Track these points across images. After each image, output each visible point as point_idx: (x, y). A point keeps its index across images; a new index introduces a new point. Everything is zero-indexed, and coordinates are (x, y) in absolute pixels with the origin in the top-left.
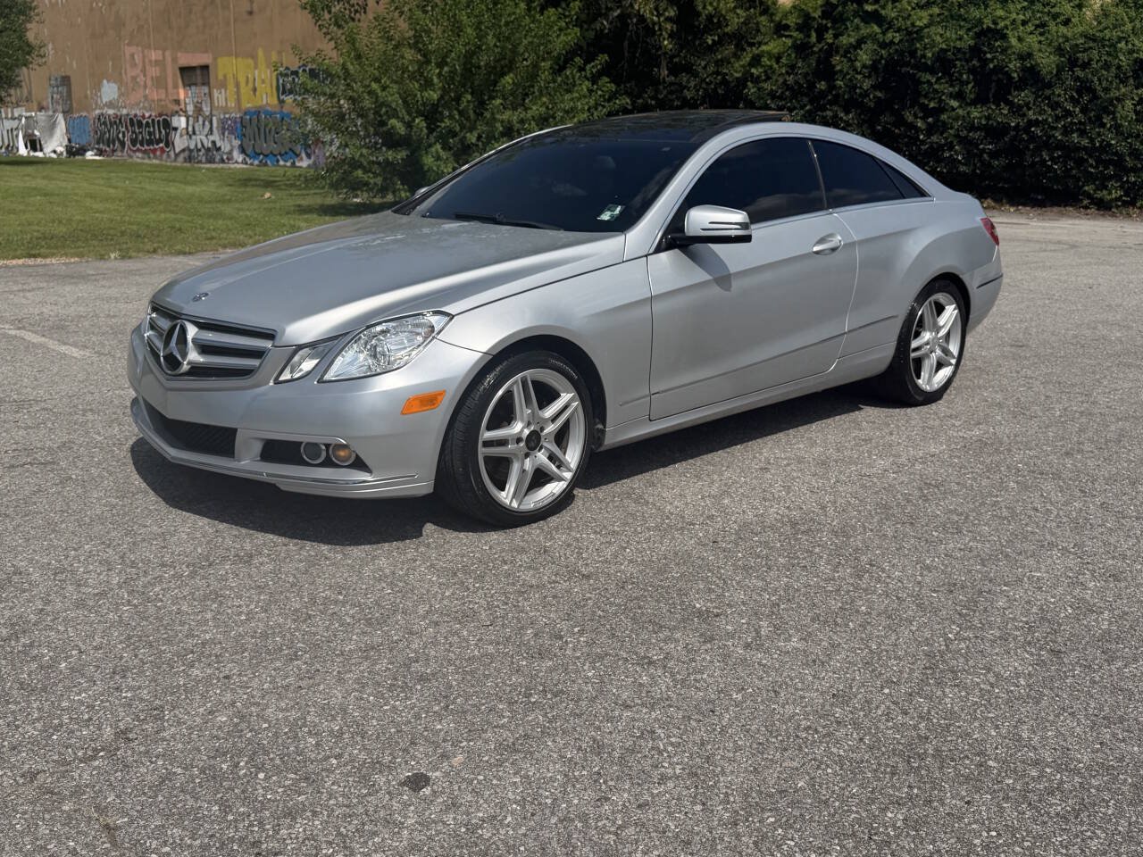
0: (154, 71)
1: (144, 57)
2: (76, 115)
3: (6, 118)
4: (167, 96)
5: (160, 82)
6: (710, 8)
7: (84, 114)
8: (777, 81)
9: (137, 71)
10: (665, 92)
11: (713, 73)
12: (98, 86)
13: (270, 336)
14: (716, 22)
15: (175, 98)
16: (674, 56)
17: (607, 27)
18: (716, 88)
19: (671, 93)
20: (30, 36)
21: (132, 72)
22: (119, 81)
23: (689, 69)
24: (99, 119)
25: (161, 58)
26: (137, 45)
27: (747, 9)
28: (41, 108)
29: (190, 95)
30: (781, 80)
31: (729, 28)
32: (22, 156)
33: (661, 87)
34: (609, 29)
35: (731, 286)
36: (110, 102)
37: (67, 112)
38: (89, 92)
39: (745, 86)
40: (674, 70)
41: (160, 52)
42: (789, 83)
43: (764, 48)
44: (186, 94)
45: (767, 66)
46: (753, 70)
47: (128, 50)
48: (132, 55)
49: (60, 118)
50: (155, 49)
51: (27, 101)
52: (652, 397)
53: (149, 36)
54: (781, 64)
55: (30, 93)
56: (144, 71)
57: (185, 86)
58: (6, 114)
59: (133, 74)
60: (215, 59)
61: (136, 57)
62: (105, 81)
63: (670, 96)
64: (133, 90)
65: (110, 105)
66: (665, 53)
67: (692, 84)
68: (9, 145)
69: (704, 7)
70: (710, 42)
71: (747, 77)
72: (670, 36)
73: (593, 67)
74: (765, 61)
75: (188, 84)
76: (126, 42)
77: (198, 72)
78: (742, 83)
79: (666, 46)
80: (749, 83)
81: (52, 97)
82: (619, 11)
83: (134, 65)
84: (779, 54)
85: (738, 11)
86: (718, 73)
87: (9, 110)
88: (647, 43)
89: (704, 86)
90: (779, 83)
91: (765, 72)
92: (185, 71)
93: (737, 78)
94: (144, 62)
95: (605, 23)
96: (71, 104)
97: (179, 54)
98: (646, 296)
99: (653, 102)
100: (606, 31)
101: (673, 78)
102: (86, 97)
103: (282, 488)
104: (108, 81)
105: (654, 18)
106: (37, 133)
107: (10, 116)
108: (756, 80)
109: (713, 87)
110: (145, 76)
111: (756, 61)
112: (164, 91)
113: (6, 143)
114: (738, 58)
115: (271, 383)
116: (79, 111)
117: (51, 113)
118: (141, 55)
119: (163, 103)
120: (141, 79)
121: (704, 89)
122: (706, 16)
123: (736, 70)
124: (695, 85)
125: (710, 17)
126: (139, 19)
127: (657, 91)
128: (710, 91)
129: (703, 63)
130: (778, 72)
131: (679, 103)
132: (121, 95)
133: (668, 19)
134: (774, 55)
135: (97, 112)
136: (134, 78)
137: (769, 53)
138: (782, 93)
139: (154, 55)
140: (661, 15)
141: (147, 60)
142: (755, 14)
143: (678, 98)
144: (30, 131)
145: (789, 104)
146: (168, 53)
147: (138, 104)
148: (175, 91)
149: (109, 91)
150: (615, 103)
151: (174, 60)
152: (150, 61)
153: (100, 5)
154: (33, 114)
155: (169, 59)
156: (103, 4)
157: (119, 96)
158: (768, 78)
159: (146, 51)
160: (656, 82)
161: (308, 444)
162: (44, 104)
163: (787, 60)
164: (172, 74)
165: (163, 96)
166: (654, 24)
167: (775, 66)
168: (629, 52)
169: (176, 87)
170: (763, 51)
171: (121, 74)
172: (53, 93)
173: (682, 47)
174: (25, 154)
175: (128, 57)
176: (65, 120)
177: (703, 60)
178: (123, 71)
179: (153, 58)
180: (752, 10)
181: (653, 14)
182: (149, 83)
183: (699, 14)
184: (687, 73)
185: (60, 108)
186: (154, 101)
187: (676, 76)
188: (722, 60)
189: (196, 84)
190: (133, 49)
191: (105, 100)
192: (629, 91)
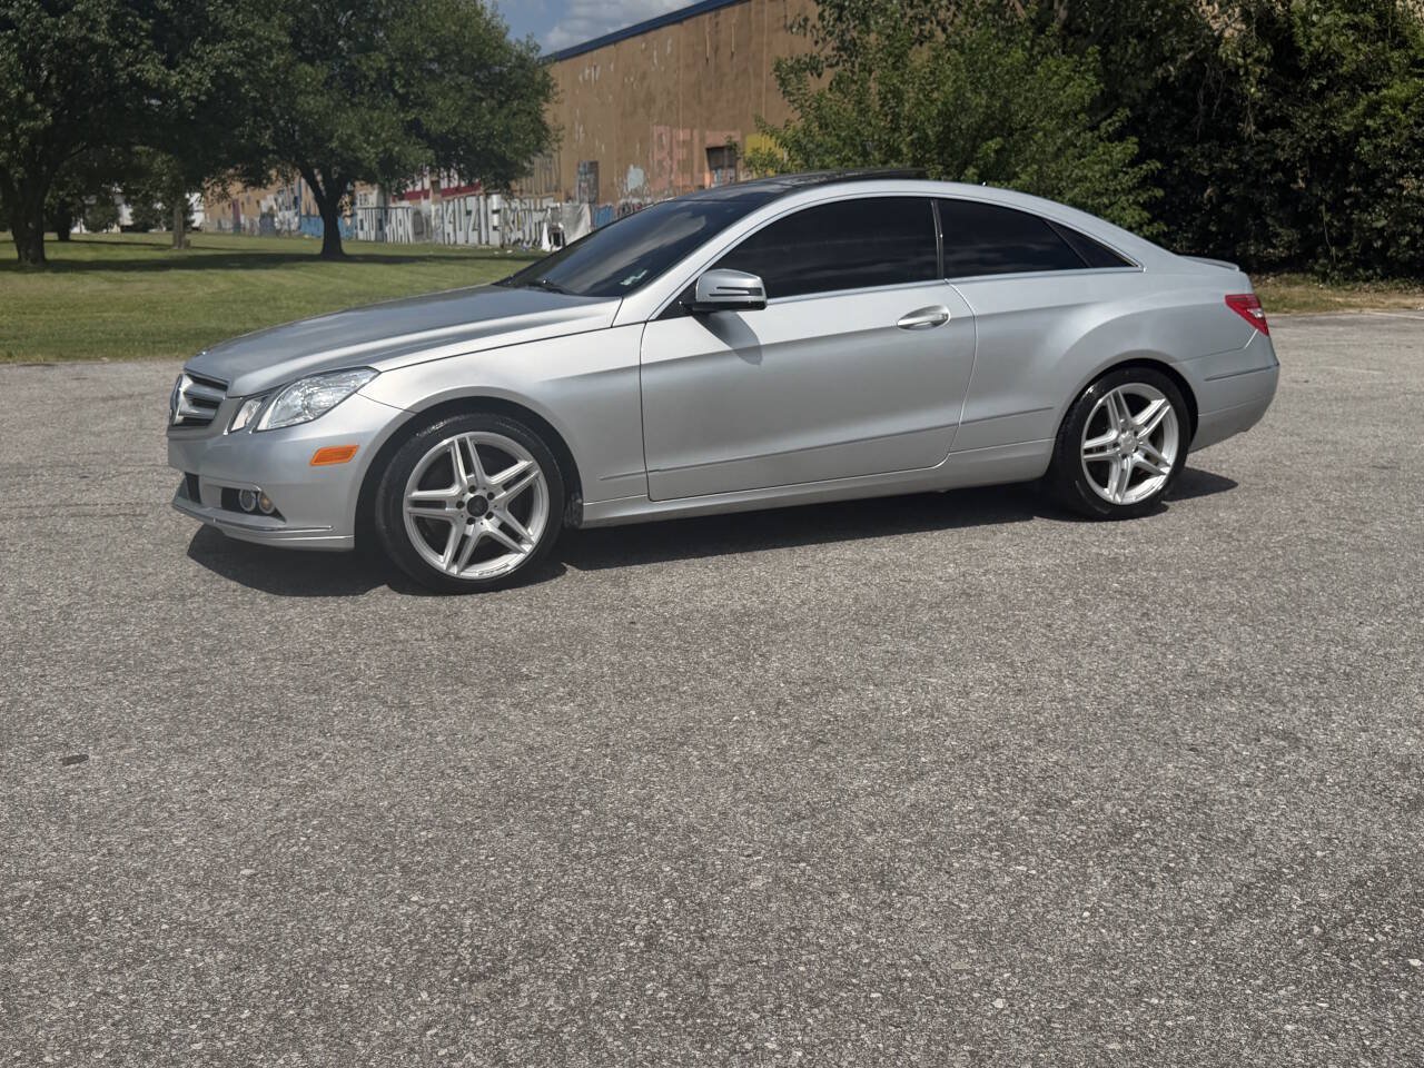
0: (680, 154)
1: (672, 137)
2: (601, 206)
3: (535, 210)
4: (692, 181)
5: (686, 166)
6: (1316, 43)
7: (609, 204)
8: (1400, 135)
9: (664, 154)
10: (1251, 153)
11: (1317, 127)
12: (624, 173)
13: (223, 387)
14: (1325, 62)
15: (700, 183)
16: (1263, 109)
17: (1173, 74)
18: (1319, 146)
19: (1259, 153)
20: (548, 118)
21: (657, 156)
22: (646, 167)
23: (1285, 122)
24: (624, 210)
25: (689, 138)
26: (666, 125)
27: (1373, 43)
28: (569, 198)
29: (716, 179)
30: (1406, 133)
31: (1345, 68)
32: (544, 252)
33: (1247, 147)
34: (1175, 77)
35: (761, 359)
36: (636, 190)
37: (594, 202)
38: (615, 179)
39: (1357, 142)
40: (1265, 125)
41: (688, 131)
42: (1417, 137)
43: (1384, 92)
44: (712, 178)
45: (1390, 115)
46: (1369, 122)
47: (656, 130)
48: (660, 136)
49: (586, 208)
50: (684, 128)
51: (556, 191)
52: (650, 474)
53: (678, 114)
54: (1408, 112)
55: (559, 181)
56: (670, 153)
57: (711, 169)
58: (535, 204)
59: (660, 157)
60: (743, 137)
61: (664, 137)
62: (632, 167)
63: (1256, 159)
64: (660, 175)
65: (636, 193)
66: (1254, 104)
67: (1288, 141)
68: (536, 240)
69: (1309, 43)
70: (1315, 87)
71: (1362, 131)
72: (1260, 81)
73: (1110, 124)
74: (1387, 109)
75: (714, 168)
76: (655, 120)
77: (726, 153)
78: (1354, 137)
79: (1252, 95)
80: (1362, 139)
81: (580, 186)
82: (1191, 54)
83: (662, 147)
84: (1408, 98)
85: (1360, 45)
86: (1323, 126)
87: (538, 201)
88: (1231, 92)
89: (1303, 143)
90: (1403, 138)
91: (1385, 124)
92: (713, 152)
93: (1346, 133)
94: (671, 142)
95: (1172, 69)
96: (598, 194)
97: (708, 133)
98: (633, 364)
99: (1235, 166)
100: (1171, 79)
101: (1263, 135)
102: (612, 184)
103: (227, 534)
104: (635, 167)
105: (1239, 59)
106: (561, 226)
107: (538, 207)
108: (1372, 134)
109: (1316, 144)
110: (671, 159)
111: (1373, 109)
112: (689, 176)
113: (534, 237)
114: (1352, 105)
115: (226, 433)
116: (605, 200)
117: (577, 203)
118: (669, 134)
119: (688, 189)
120: (667, 163)
121: (1303, 147)
122: (1311, 53)
123: (1345, 124)
124: (1291, 143)
125: (1316, 56)
126: (669, 93)
127: (1240, 152)
128: (1312, 150)
129: (1305, 115)
130: (1403, 124)
131: (1269, 167)
132: (647, 181)
133: (1259, 61)
134: (1400, 100)
135: (622, 201)
136: (660, 162)
137: (1392, 98)
138: (1408, 150)
139: (682, 135)
140: (1250, 55)
141: (674, 141)
142: (1384, 48)
143: (1267, 161)
144: (555, 224)
145: (1417, 166)
146: (696, 133)
147: (662, 192)
148: (701, 175)
149: (635, 177)
150: (1141, 169)
151: (702, 140)
152: (678, 142)
153: (632, 79)
154: (558, 205)
155: (696, 140)
156: (635, 79)
157: (645, 183)
158: (1390, 131)
159: (674, 131)
160: (1240, 140)
161: (244, 491)
162: (572, 194)
163: (1418, 106)
164: (699, 155)
165: (688, 183)
166: (1238, 67)
167: (1402, 116)
168: (1204, 104)
169: (701, 171)
170: (1385, 96)
171: (647, 157)
172: (580, 181)
173: (1277, 95)
174: (548, 250)
175: (656, 135)
176: (591, 211)
177: (1304, 110)
178: (650, 155)
179: (681, 138)
180: (1380, 44)
181: (1236, 55)
182: (675, 167)
183: (1300, 51)
184: (1284, 128)
185: (587, 199)
186: (679, 187)
187: (1266, 132)
188: (1330, 110)
189: (722, 167)
190: (661, 129)
191: (631, 186)
192: (1207, 153)
